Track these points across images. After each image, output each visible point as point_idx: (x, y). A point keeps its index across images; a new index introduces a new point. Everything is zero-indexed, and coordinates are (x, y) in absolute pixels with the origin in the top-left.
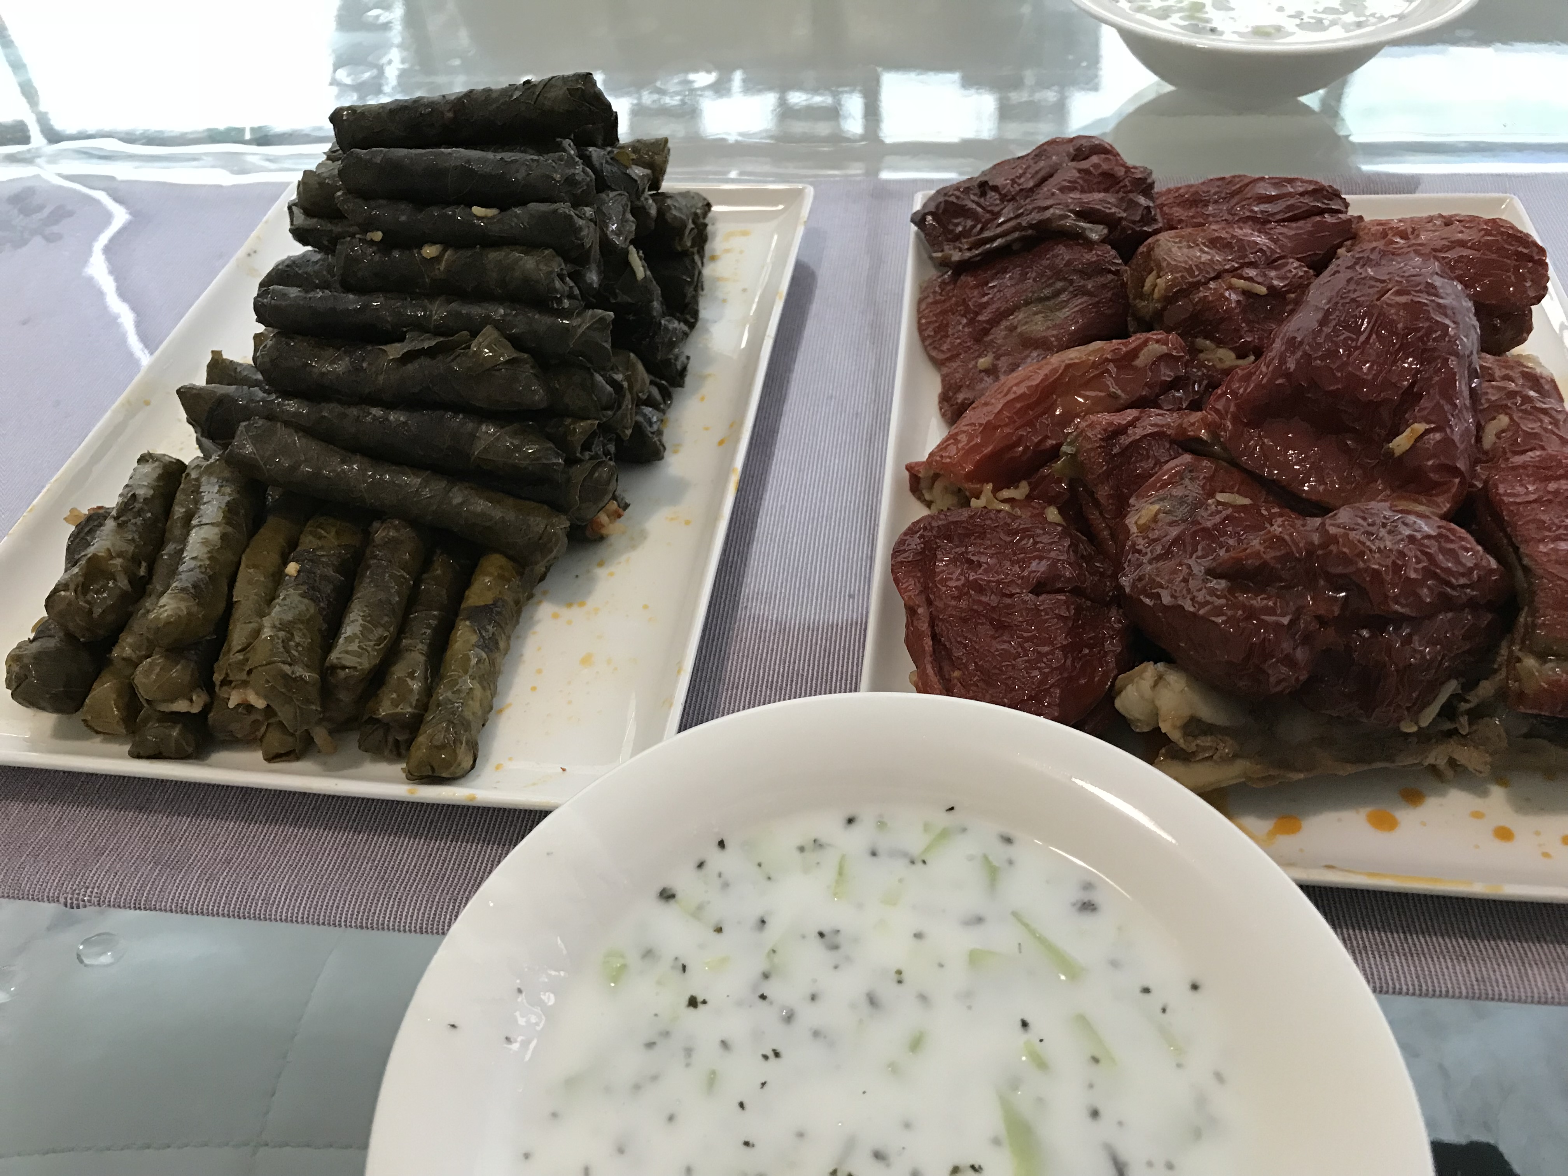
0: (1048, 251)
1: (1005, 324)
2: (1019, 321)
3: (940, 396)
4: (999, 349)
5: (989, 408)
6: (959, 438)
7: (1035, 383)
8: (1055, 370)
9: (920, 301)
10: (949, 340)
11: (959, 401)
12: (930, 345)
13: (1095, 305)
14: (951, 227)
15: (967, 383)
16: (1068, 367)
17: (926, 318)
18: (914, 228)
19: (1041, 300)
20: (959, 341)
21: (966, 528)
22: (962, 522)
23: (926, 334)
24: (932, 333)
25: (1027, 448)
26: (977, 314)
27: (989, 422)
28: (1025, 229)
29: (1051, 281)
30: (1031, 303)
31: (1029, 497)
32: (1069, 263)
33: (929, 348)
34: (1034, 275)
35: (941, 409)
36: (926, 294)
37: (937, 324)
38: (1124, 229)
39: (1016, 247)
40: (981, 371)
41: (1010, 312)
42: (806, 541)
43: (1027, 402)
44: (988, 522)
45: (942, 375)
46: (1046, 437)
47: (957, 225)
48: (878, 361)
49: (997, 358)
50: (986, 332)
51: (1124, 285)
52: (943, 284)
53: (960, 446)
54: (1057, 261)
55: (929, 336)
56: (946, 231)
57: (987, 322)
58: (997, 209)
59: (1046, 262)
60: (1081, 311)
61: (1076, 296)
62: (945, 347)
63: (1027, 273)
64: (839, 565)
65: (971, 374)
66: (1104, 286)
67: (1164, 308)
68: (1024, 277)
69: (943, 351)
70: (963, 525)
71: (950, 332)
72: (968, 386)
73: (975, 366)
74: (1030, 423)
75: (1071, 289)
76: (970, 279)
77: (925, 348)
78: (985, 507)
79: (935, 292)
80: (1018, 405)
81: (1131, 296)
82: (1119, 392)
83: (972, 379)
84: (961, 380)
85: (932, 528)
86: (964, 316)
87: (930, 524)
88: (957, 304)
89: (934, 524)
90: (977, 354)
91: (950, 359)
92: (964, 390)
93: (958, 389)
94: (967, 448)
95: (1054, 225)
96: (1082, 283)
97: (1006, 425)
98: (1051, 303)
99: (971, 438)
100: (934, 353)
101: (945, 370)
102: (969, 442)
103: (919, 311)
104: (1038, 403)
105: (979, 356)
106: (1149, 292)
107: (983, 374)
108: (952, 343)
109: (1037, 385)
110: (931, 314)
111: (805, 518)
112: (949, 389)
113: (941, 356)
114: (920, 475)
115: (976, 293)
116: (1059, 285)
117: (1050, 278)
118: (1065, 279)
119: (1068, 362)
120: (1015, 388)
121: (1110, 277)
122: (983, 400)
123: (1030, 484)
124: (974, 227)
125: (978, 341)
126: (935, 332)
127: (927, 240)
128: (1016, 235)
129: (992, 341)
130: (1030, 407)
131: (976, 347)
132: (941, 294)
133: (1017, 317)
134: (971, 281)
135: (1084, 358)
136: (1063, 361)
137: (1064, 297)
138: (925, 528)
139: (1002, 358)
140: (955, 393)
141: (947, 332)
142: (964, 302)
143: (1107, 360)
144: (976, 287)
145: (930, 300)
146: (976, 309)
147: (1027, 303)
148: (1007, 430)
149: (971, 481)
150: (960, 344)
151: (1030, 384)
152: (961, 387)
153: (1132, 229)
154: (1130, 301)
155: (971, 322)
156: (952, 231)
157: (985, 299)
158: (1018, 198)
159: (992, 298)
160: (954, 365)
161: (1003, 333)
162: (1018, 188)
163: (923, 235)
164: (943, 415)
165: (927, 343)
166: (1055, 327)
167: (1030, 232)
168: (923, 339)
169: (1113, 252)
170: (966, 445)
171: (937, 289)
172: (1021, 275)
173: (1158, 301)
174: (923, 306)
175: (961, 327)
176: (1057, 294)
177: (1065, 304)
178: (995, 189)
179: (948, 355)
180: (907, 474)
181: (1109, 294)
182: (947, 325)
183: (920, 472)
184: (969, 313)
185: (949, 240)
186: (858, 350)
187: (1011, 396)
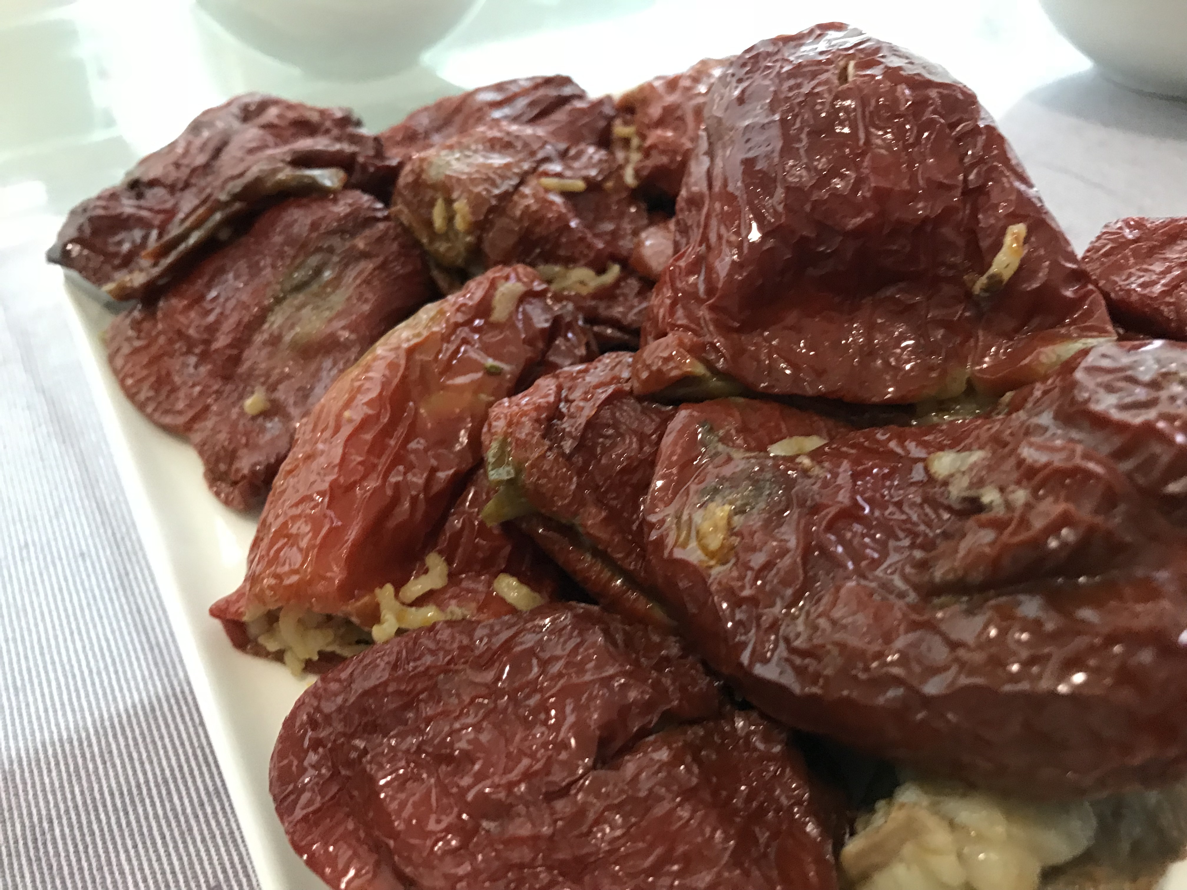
0: (273, 224)
1: (259, 338)
2: (280, 327)
3: (206, 475)
4: (268, 375)
5: (322, 461)
6: (294, 531)
7: (374, 394)
8: (392, 366)
9: (111, 359)
10: (181, 394)
11: (246, 471)
12: (155, 410)
13: (382, 267)
14: (112, 249)
15: (244, 440)
16: (411, 352)
17: (132, 375)
18: (58, 271)
19: (299, 288)
20: (198, 389)
21: (398, 693)
22: (385, 684)
23: (142, 396)
24: (151, 393)
25: (414, 500)
26: (207, 342)
27: (333, 485)
28: (226, 204)
29: (298, 261)
30: (284, 298)
31: (453, 577)
32: (314, 226)
33: (156, 416)
34: (269, 260)
35: (217, 494)
36: (115, 345)
37: (153, 379)
38: (364, 167)
39: (224, 235)
40: (254, 418)
41: (261, 319)
42: (79, 822)
43: (377, 428)
44: (428, 660)
45: (196, 446)
46: (433, 471)
47: (120, 243)
48: (83, 463)
49: (272, 388)
50: (236, 360)
51: (407, 230)
52: (136, 325)
53: (304, 544)
54: (296, 229)
55: (148, 399)
56: (109, 256)
57: (230, 346)
58: (168, 205)
59: (278, 239)
60: (367, 282)
61: (346, 265)
62: (180, 405)
63: (257, 263)
64: (163, 838)
65: (240, 427)
66: (380, 240)
67: (480, 240)
68: (255, 270)
69: (180, 413)
70: (390, 689)
71: (177, 379)
72: (247, 445)
73: (242, 413)
74: (398, 459)
75: (336, 259)
76: (174, 301)
77: (150, 418)
78: (400, 632)
79: (128, 339)
80: (368, 437)
81: (425, 240)
82: (497, 363)
83: (247, 434)
84: (231, 441)
85: (328, 718)
86: (189, 352)
87: (318, 709)
88: (171, 342)
89: (329, 707)
90: (236, 395)
91: (195, 419)
92: (242, 452)
93: (232, 456)
94: (318, 541)
95: (269, 184)
96: (348, 244)
97: (364, 478)
98: (315, 287)
99: (316, 523)
100: (168, 420)
101: (197, 437)
102: (316, 531)
103: (116, 372)
104: (394, 423)
105: (241, 397)
106: (444, 229)
107: (260, 420)
108: (188, 396)
109: (380, 394)
110: (138, 368)
111: (61, 779)
112: (218, 461)
113: (181, 420)
114: (245, 619)
115: (193, 314)
116: (314, 260)
117: (294, 257)
118: (319, 250)
119: (405, 345)
120: (347, 414)
121: (381, 226)
122: (298, 453)
123: (440, 553)
124: (145, 238)
125: (227, 378)
126: (157, 391)
127: (87, 278)
128: (218, 216)
129: (252, 369)
130: (387, 432)
131: (229, 388)
132: (138, 338)
133: (273, 323)
134: (177, 303)
135: (425, 333)
136: (398, 348)
137: (327, 274)
138: (313, 723)
139: (281, 387)
140: (231, 464)
141: (173, 382)
142: (180, 334)
143: (457, 325)
144: (189, 308)
145: (126, 349)
146: (205, 336)
147: (278, 301)
148: (371, 484)
149: (352, 596)
150: (201, 393)
151: (366, 398)
152: (234, 451)
153: (374, 165)
154: (427, 248)
155: (204, 357)
156: (116, 255)
157: (211, 318)
158: (193, 181)
159: (222, 314)
160: (209, 423)
161: (264, 352)
162: (187, 171)
163: (74, 274)
164: (227, 503)
165: (149, 410)
166: (339, 315)
167: (237, 206)
168: (141, 407)
169: (366, 198)
170: (315, 537)
171: (131, 333)
172: (250, 267)
173: (468, 232)
174: (119, 362)
175: (191, 370)
176: (318, 272)
177: (336, 282)
178: (153, 183)
179: (190, 414)
180: (217, 624)
181: (395, 247)
182: (169, 374)
183: (242, 614)
184: (196, 346)
185: (118, 268)
186: (42, 459)
187: (346, 431)
